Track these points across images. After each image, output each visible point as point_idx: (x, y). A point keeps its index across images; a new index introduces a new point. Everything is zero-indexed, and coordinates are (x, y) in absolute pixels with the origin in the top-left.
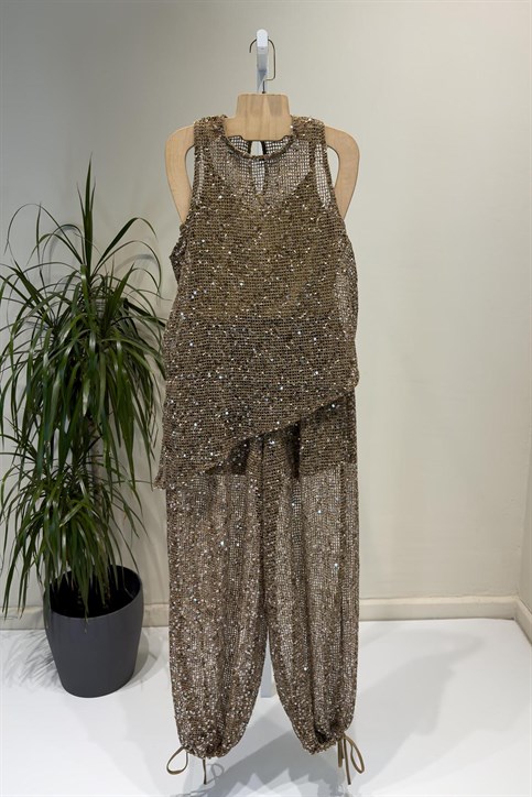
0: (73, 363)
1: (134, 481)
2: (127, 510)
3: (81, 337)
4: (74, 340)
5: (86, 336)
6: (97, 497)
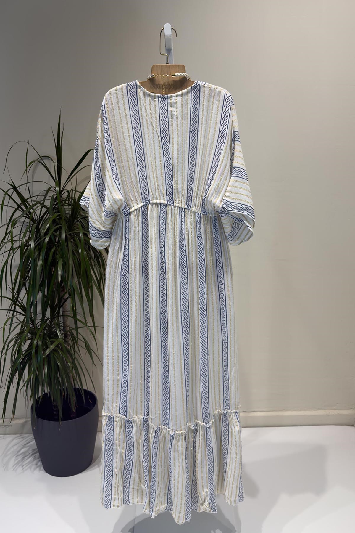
0: (51, 248)
3: (56, 230)
4: (50, 232)
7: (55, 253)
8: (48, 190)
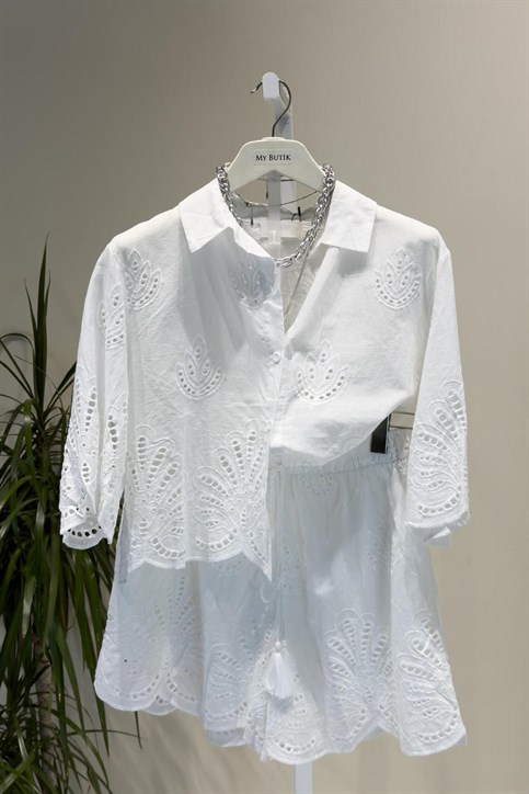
0: (12, 547)
1: (104, 730)
2: (93, 778)
3: (26, 508)
4: (14, 513)
5: (33, 506)
6: (47, 757)
7: (22, 560)
8: (16, 412)
